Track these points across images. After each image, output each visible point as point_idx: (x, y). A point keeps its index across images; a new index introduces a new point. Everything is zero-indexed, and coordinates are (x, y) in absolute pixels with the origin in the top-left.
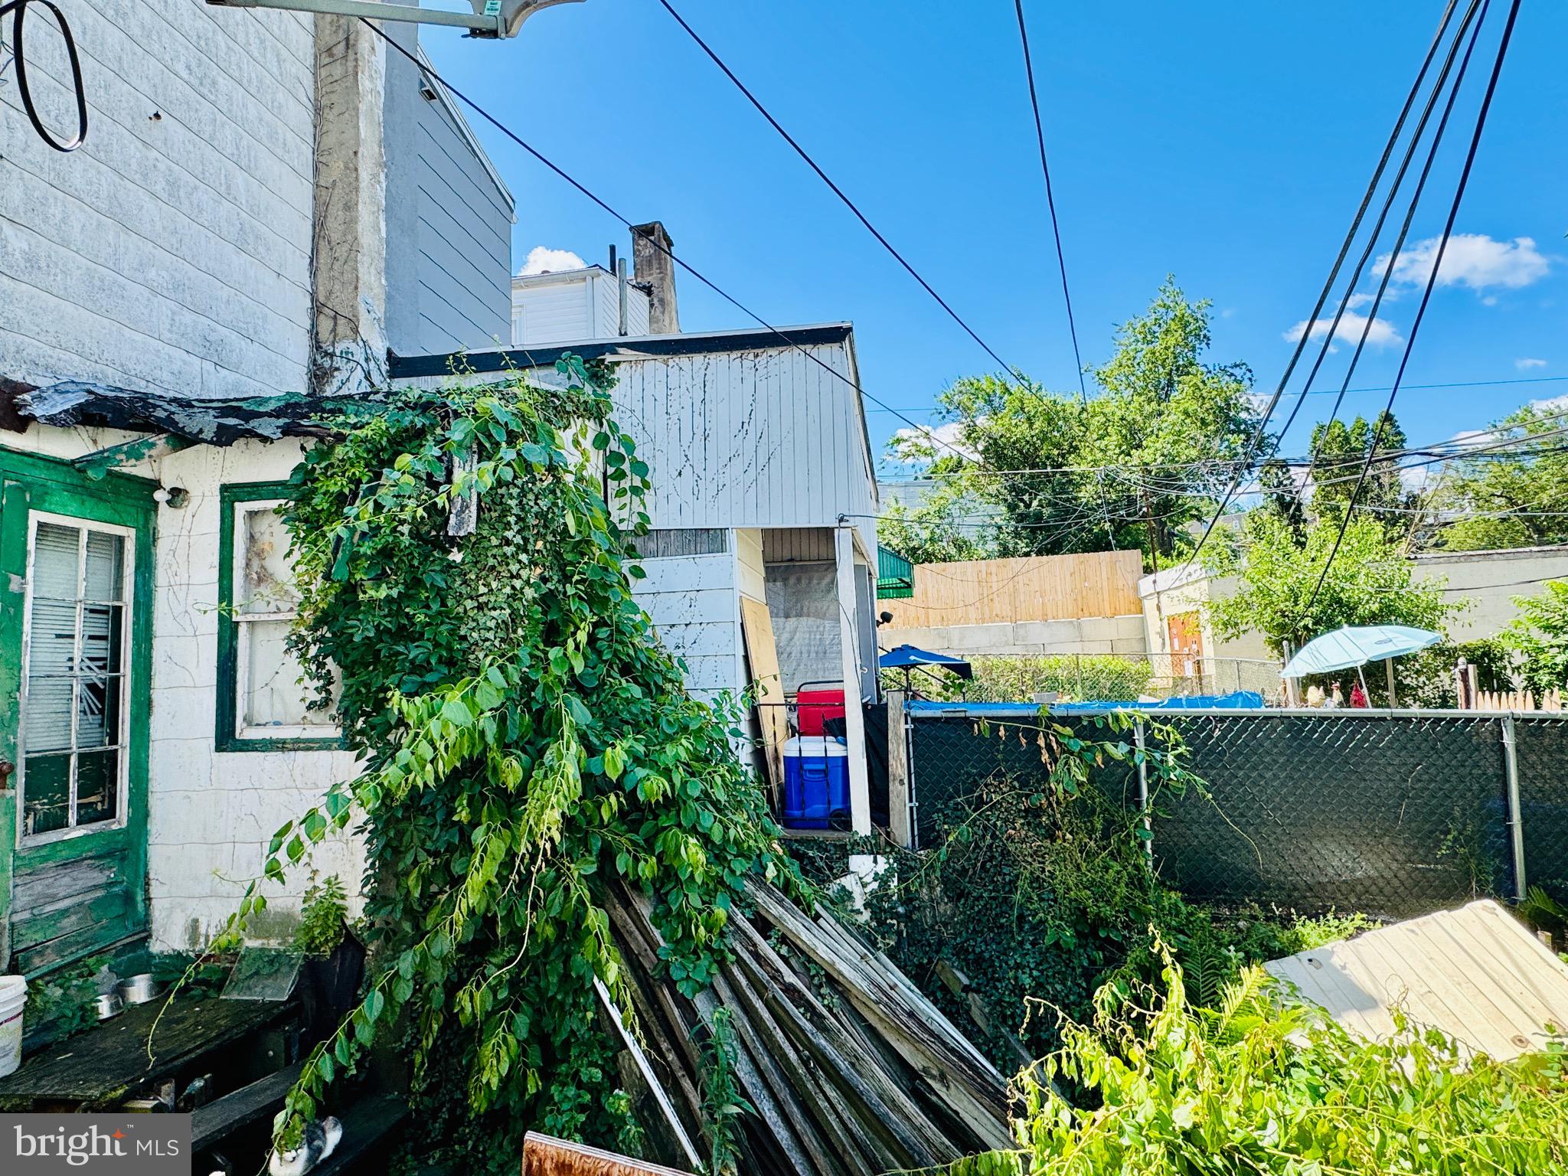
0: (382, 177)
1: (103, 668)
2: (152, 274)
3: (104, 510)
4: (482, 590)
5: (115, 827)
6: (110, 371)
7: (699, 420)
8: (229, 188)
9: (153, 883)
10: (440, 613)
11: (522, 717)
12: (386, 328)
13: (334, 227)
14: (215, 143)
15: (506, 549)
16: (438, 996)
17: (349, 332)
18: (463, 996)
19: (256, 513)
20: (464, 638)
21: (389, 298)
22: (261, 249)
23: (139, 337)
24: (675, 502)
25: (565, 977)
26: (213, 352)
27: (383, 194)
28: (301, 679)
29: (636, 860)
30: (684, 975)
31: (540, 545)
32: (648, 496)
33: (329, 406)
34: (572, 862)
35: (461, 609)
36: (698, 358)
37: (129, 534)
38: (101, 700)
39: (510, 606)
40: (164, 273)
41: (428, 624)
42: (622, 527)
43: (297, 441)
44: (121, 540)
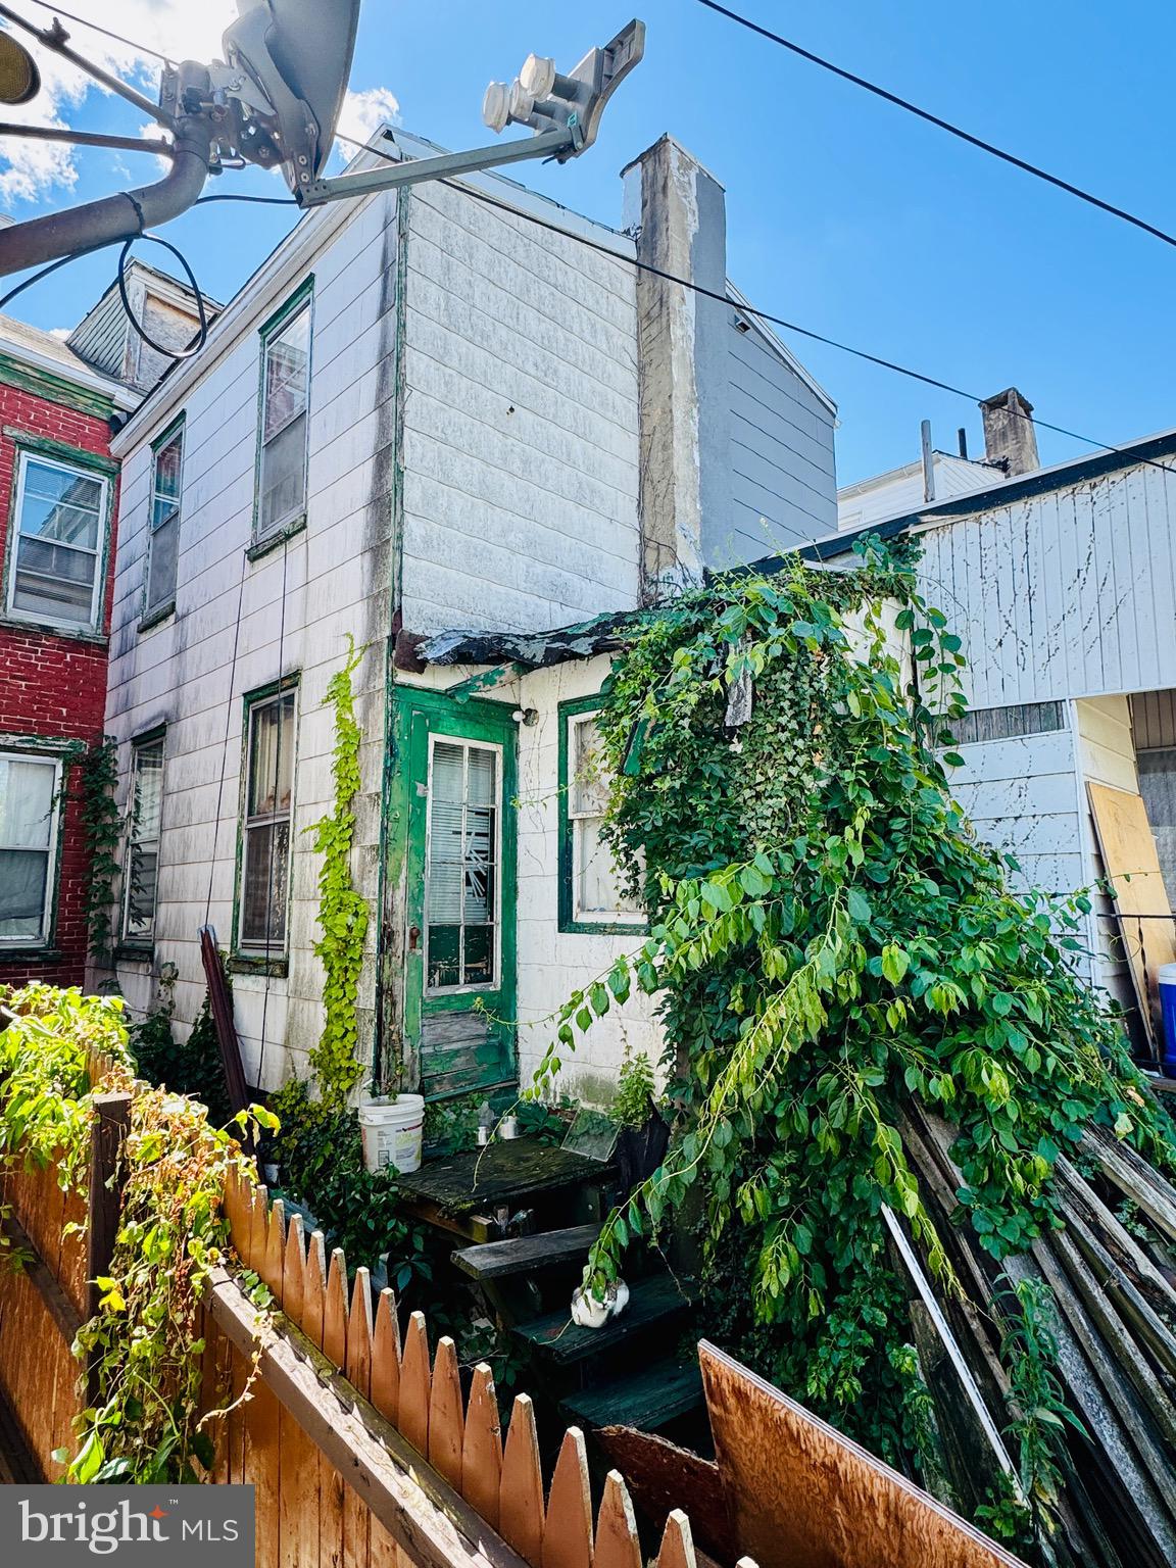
0: (695, 411)
1: (485, 859)
2: (511, 537)
3: (479, 730)
4: (759, 778)
5: (492, 989)
6: (482, 620)
7: (1021, 578)
8: (569, 455)
9: (520, 1040)
10: (719, 803)
11: (798, 909)
12: (702, 549)
13: (655, 468)
14: (557, 421)
15: (780, 735)
16: (723, 1186)
17: (670, 559)
18: (744, 1192)
19: (586, 723)
20: (743, 828)
21: (704, 521)
22: (597, 501)
23: (502, 590)
24: (996, 675)
25: (847, 1198)
26: (559, 593)
27: (696, 428)
28: (614, 869)
29: (929, 1076)
30: (991, 1228)
31: (818, 729)
32: (963, 673)
33: (629, 619)
34: (857, 1071)
35: (740, 799)
36: (1018, 507)
37: (498, 749)
38: (485, 885)
39: (787, 794)
40: (520, 535)
41: (709, 814)
42: (933, 711)
43: (606, 656)
44: (493, 754)
